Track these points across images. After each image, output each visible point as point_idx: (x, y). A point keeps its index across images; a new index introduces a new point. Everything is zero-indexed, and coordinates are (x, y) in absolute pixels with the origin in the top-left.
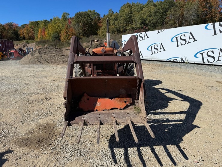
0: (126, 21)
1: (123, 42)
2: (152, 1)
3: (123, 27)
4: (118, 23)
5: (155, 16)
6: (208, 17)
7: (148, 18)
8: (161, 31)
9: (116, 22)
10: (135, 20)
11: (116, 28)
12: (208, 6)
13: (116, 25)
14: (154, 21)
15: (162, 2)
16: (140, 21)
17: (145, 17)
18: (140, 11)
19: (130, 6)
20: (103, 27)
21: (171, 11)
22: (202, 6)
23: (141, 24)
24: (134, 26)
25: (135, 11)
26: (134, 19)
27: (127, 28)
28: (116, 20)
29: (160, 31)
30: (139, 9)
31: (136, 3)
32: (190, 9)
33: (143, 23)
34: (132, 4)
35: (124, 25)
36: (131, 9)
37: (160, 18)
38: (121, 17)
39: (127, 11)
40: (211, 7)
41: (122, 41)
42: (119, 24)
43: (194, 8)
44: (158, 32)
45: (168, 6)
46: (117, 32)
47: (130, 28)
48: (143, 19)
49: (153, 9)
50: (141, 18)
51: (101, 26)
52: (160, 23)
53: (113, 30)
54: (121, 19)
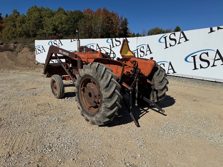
0: (36, 26)
1: (37, 47)
2: (63, 9)
3: (33, 31)
4: (26, 27)
5: (66, 24)
6: (111, 31)
7: (60, 25)
8: (74, 40)
9: (23, 25)
10: (46, 26)
11: (24, 31)
12: (110, 22)
13: (23, 28)
14: (66, 29)
15: (72, 12)
16: (51, 27)
17: (57, 24)
18: (50, 17)
19: (40, 11)
20: (6, 29)
21: (81, 22)
22: (106, 22)
23: (53, 31)
24: (45, 32)
25: (45, 16)
26: (45, 24)
27: (38, 33)
28: (24, 22)
29: (72, 40)
30: (50, 15)
31: (46, 8)
32: (97, 23)
33: (55, 29)
34: (41, 8)
35: (34, 29)
36: (41, 13)
37: (72, 27)
38: (29, 20)
39: (36, 14)
40: (112, 23)
41: (35, 46)
42: (28, 27)
43: (100, 23)
44: (72, 41)
45: (78, 17)
46: (25, 36)
47: (41, 33)
48: (54, 25)
49: (64, 17)
50: (52, 25)
51: (4, 27)
52: (72, 32)
53: (20, 34)
54: (29, 22)
